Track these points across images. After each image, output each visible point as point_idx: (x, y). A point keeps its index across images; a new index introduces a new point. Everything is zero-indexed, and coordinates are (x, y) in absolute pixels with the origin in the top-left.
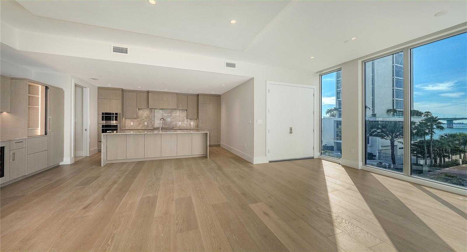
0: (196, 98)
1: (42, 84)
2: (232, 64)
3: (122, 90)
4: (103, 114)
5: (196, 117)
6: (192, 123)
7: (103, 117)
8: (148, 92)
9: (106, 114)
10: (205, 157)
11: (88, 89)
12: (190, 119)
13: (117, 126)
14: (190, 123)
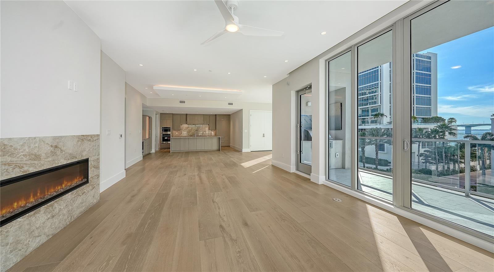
0: (215, 116)
1: (148, 116)
2: (231, 103)
3: (173, 114)
4: (163, 128)
5: (215, 129)
6: (213, 133)
7: (163, 130)
8: (187, 114)
9: (165, 128)
10: (219, 150)
11: (158, 115)
12: (211, 130)
13: (170, 135)
14: (211, 132)
